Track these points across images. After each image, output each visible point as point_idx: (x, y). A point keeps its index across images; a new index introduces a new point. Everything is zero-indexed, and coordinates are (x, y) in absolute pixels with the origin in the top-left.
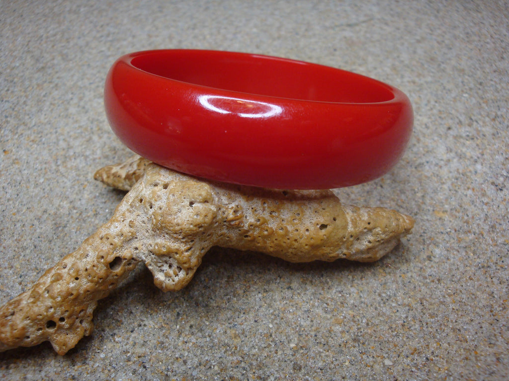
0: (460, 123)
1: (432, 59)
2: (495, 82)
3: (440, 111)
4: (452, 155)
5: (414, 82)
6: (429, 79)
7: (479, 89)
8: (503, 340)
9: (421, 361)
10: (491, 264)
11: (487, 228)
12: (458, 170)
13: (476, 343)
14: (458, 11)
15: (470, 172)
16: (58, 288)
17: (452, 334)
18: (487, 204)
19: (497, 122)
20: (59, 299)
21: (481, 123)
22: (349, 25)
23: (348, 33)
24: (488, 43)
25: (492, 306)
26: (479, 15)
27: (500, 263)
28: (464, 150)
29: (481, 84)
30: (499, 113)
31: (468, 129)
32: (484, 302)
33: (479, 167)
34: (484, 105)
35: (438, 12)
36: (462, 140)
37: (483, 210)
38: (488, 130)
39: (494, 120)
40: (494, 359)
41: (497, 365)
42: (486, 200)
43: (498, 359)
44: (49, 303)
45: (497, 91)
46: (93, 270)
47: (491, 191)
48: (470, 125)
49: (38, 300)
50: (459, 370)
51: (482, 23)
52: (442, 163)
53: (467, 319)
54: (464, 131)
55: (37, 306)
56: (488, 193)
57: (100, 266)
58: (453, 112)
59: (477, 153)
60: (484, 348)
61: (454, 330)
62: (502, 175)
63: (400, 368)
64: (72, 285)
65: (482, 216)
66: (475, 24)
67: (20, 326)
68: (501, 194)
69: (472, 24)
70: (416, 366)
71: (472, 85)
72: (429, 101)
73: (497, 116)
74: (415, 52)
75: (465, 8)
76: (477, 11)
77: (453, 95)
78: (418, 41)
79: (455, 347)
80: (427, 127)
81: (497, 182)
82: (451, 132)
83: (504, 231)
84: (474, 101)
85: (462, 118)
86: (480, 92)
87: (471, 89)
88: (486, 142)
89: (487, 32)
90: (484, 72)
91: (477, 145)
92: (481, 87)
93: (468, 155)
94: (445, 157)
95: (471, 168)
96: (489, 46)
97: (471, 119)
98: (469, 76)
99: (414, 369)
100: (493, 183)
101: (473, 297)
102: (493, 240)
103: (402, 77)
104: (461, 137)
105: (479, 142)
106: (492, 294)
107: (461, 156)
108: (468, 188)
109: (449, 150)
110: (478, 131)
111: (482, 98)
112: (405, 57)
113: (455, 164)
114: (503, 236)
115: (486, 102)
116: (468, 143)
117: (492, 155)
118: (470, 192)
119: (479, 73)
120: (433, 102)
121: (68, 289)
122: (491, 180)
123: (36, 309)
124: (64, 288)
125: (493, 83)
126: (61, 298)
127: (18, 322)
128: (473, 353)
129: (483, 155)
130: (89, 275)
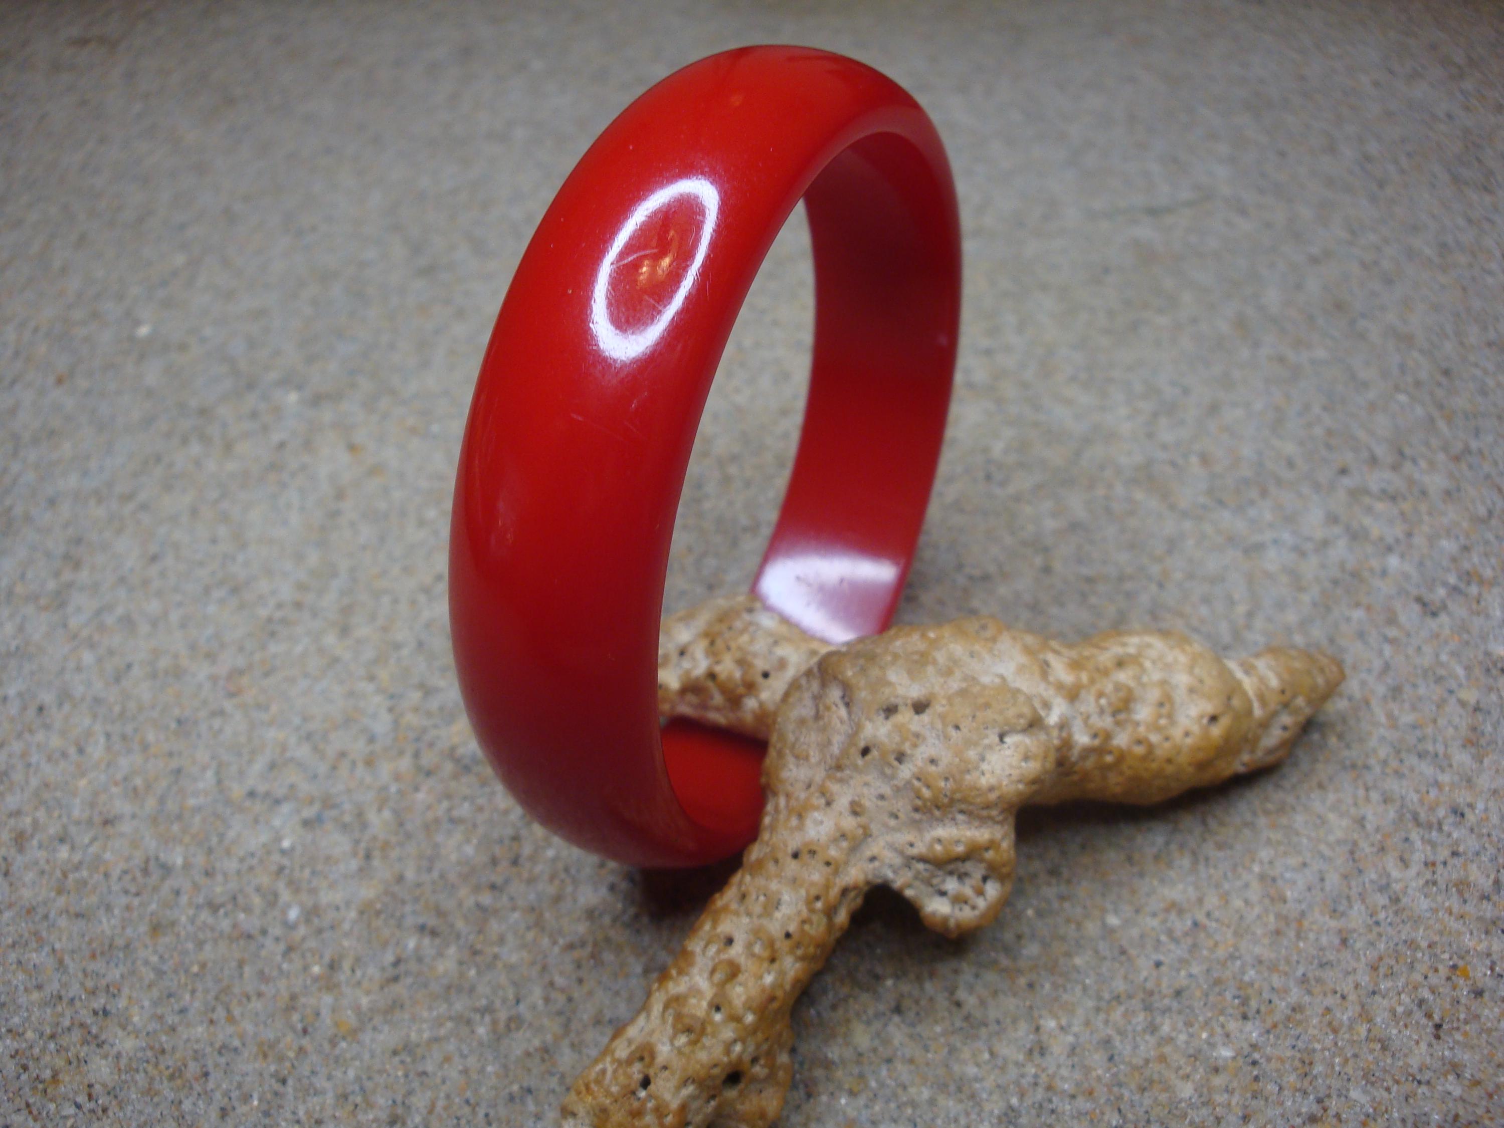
0: (1373, 461)
1: (1339, 306)
2: (1486, 372)
3: (1330, 433)
4: (1337, 530)
5: (1281, 360)
6: (1321, 353)
7: (1439, 384)
8: (1363, 908)
9: (1180, 925)
10: (1372, 761)
11: (1381, 690)
12: (1342, 566)
13: (1304, 906)
14: (1434, 186)
15: (1371, 570)
16: (739, 994)
17: (1255, 885)
18: (1392, 641)
19: (1464, 466)
20: (750, 1018)
21: (1423, 464)
22: (1153, 212)
23: (1145, 231)
24: (1490, 273)
25: (1355, 843)
26: (1488, 199)
27: (1394, 763)
28: (1367, 521)
29: (1446, 373)
30: (1474, 445)
31: (1387, 475)
32: (1339, 834)
33: (1393, 561)
34: (1442, 425)
35: (1381, 185)
36: (1367, 500)
37: (1380, 653)
38: (1436, 482)
39: (1457, 459)
40: (1337, 941)
41: (1338, 951)
42: (1392, 632)
43: (1344, 942)
44: (728, 1033)
45: (1484, 392)
46: (803, 931)
47: (1408, 615)
48: (1395, 468)
49: (703, 1032)
50: (1258, 950)
51: (1489, 220)
52: (1309, 546)
53: (1293, 861)
54: (1376, 480)
55: (704, 1047)
56: (1403, 619)
57: (815, 918)
58: (1361, 434)
59: (1398, 530)
60: (1319, 918)
61: (1262, 877)
62: (1445, 584)
63: (1135, 932)
64: (769, 979)
65: (1377, 664)
66: (1470, 221)
67: (675, 1104)
68: (1432, 624)
69: (1461, 222)
70: (1170, 933)
71: (1423, 375)
72: (1307, 407)
73: (1467, 450)
74: (1299, 287)
75: (1456, 180)
76: (1486, 189)
77: (1371, 395)
78: (1314, 260)
79: (1257, 910)
80: (1291, 464)
81: (1428, 597)
82: (1346, 481)
83: (1420, 699)
84: (1419, 411)
85: (1380, 451)
86: (1440, 393)
87: (1418, 384)
88: (1423, 508)
89: (1498, 244)
90: (1462, 344)
91: (1402, 514)
92: (1444, 380)
93: (1375, 532)
94: (1319, 534)
95: (1375, 563)
96: (1490, 280)
97: (1401, 453)
98: (1421, 351)
99: (1163, 938)
100: (1419, 600)
101: (1318, 821)
102: (1390, 716)
103: (1256, 345)
104: (1366, 492)
105: (1406, 506)
106: (1361, 822)
107: (1356, 536)
108: (1358, 605)
109: (1332, 519)
110: (1411, 482)
111: (1441, 407)
112: (1272, 297)
113: (1340, 550)
114: (1414, 708)
115: (1449, 419)
116: (1380, 506)
117: (1432, 539)
118: (1358, 614)
119: (1449, 347)
120: (1316, 410)
121: (763, 990)
122: (1414, 592)
123: (703, 1056)
124: (754, 991)
125: (1478, 372)
126: (755, 1013)
127: (667, 1096)
128: (1294, 925)
129: (1409, 535)
130: (798, 945)
